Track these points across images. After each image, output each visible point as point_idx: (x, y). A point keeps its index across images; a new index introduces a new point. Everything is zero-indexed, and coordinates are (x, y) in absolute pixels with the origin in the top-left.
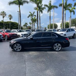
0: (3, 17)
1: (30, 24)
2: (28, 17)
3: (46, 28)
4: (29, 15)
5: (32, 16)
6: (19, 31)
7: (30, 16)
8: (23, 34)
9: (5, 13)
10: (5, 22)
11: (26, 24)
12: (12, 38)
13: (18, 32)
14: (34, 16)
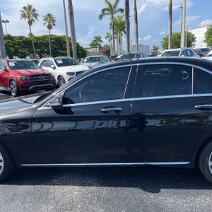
0: (30, 23)
1: (108, 39)
2: (101, 17)
3: (156, 49)
4: (104, 10)
5: (112, 14)
6: (60, 62)
7: (106, 12)
8: (73, 74)
9: (34, 10)
10: (36, 38)
11: (98, 39)
12: (31, 88)
13: (59, 65)
14: (120, 14)
